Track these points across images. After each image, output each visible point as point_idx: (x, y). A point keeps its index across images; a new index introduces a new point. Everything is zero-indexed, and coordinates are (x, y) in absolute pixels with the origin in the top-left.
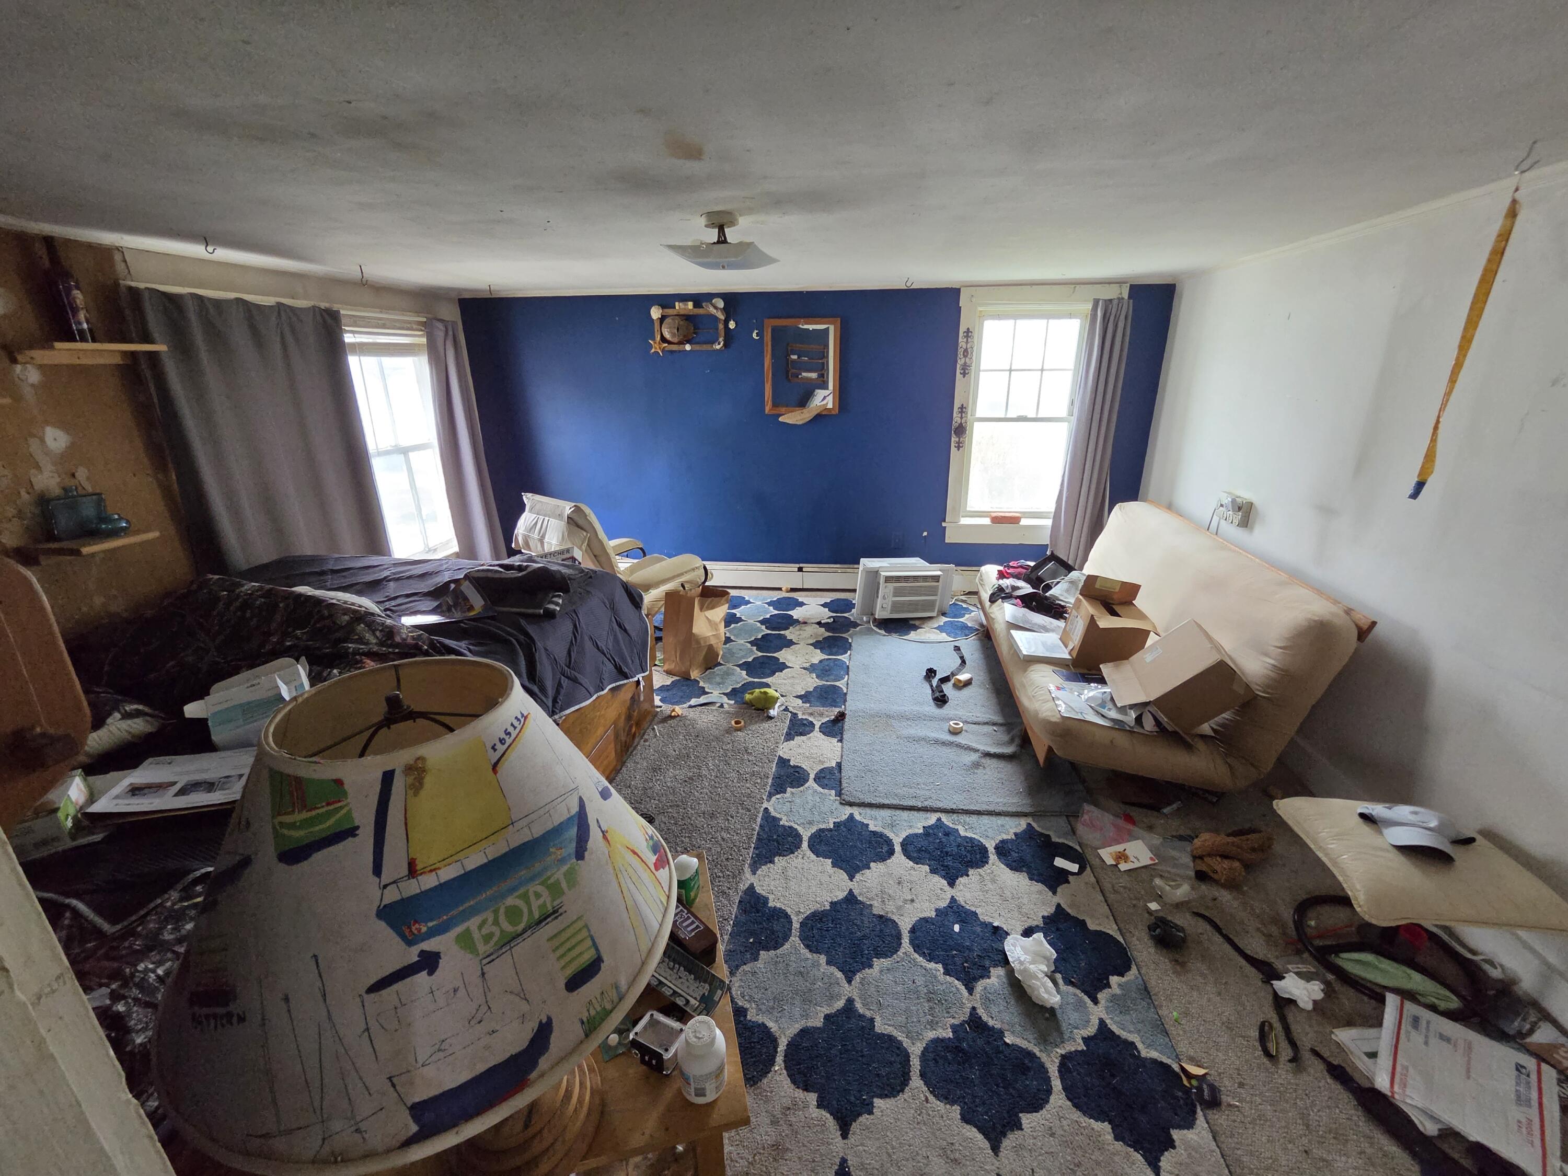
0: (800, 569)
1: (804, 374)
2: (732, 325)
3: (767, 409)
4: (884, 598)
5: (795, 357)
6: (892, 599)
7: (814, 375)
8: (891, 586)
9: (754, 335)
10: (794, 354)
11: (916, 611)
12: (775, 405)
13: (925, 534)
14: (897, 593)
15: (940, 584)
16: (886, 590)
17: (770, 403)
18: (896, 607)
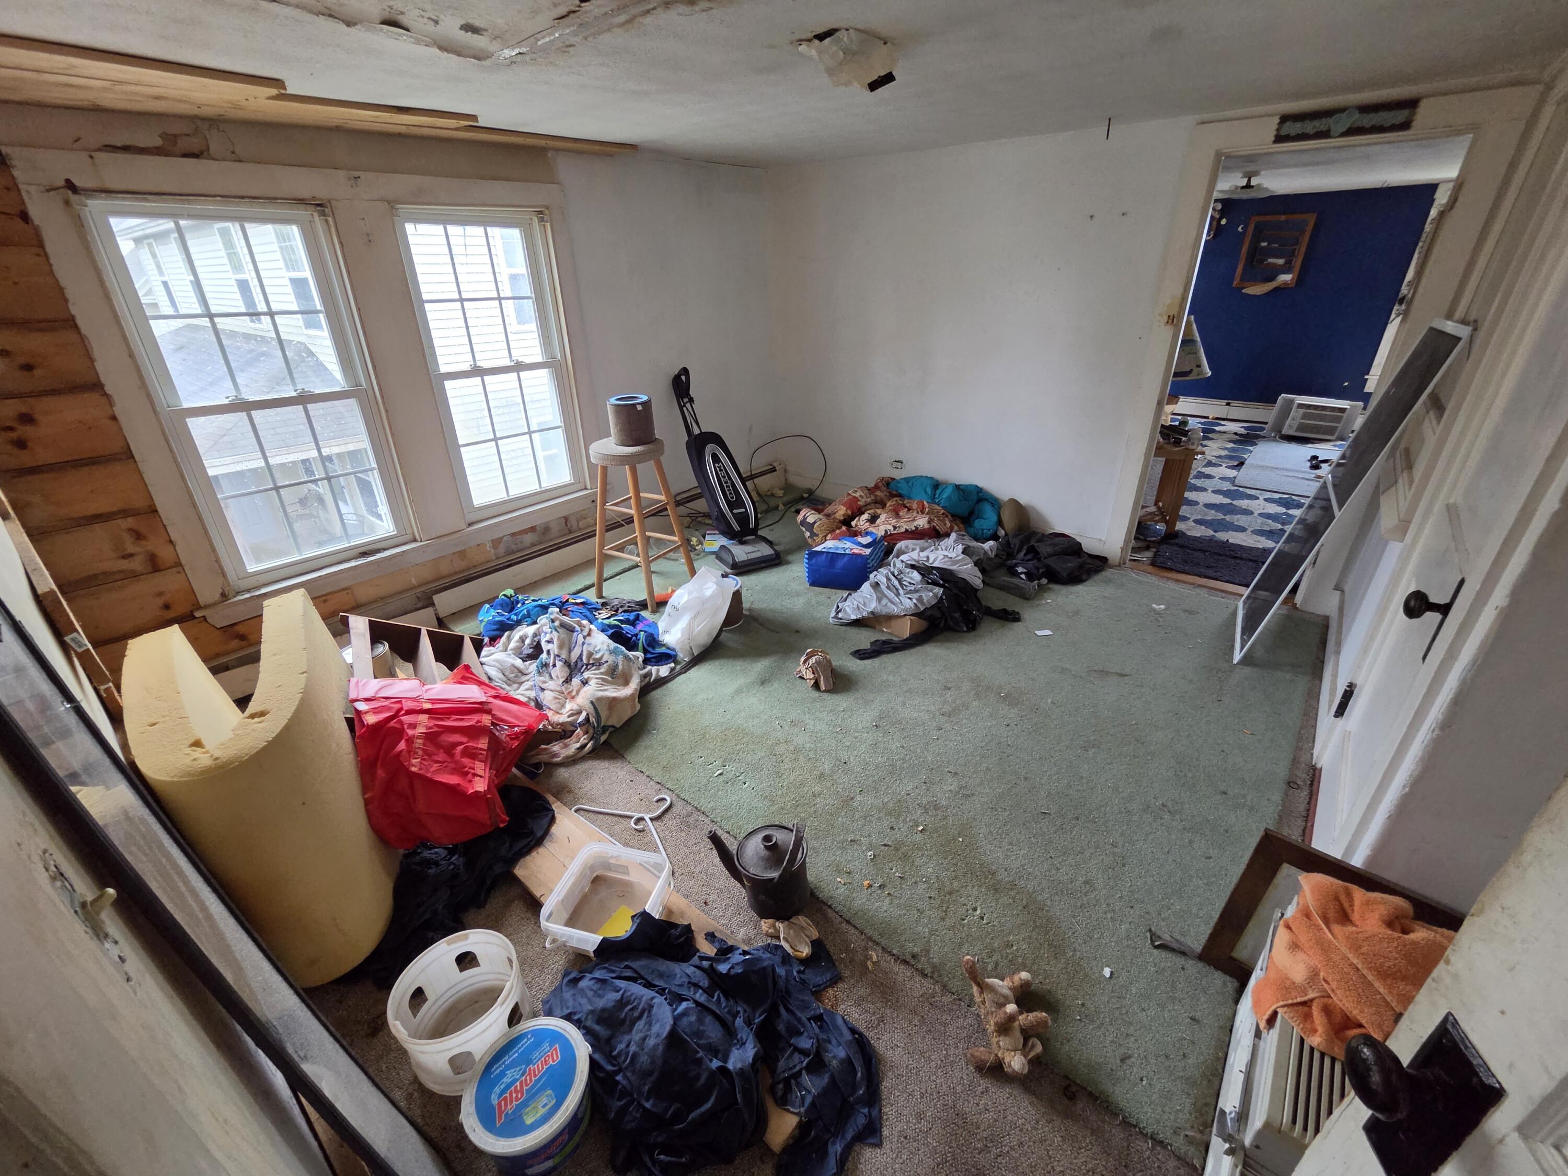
0: (1228, 404)
1: (1270, 260)
2: (1224, 222)
3: (1235, 283)
4: (1293, 419)
5: (1264, 244)
6: (1299, 420)
7: (1281, 261)
8: (1301, 411)
9: (1240, 229)
10: (1264, 241)
11: (1317, 433)
12: (1242, 280)
13: (1346, 384)
14: (1305, 416)
15: (1345, 415)
16: (1295, 414)
17: (1238, 278)
18: (1301, 427)
